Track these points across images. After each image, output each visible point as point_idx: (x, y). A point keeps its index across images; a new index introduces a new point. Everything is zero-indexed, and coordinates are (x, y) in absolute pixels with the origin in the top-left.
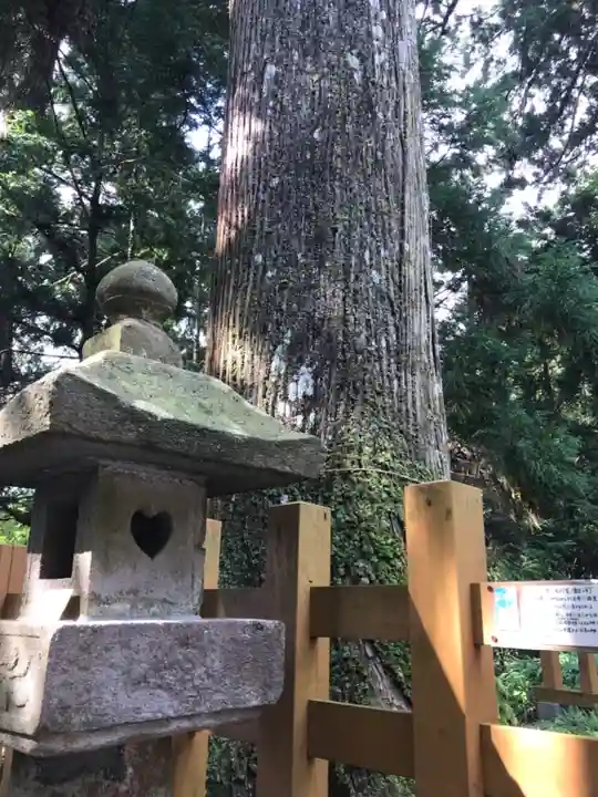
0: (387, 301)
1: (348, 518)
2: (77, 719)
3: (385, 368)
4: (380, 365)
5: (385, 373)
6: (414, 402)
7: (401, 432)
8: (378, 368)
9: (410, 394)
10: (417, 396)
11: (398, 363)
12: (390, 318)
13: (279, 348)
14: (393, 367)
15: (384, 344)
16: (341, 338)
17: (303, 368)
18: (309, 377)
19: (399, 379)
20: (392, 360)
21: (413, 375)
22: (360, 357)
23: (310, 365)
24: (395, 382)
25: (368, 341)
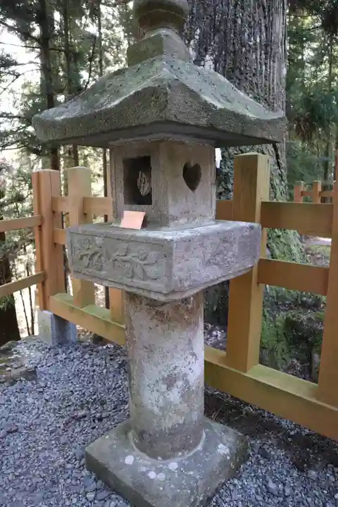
0: (261, 8)
1: (235, 152)
2: (186, 284)
3: (258, 57)
4: (256, 54)
5: (259, 60)
6: (273, 80)
7: (266, 100)
8: (254, 57)
9: (271, 74)
10: (275, 76)
11: (266, 54)
12: (263, 20)
13: (192, 42)
14: (263, 56)
15: (258, 40)
16: (232, 35)
17: (208, 57)
18: (211, 63)
19: (266, 64)
20: (263, 52)
21: (274, 62)
22: (244, 50)
23: (212, 55)
24: (264, 68)
25: (249, 38)
